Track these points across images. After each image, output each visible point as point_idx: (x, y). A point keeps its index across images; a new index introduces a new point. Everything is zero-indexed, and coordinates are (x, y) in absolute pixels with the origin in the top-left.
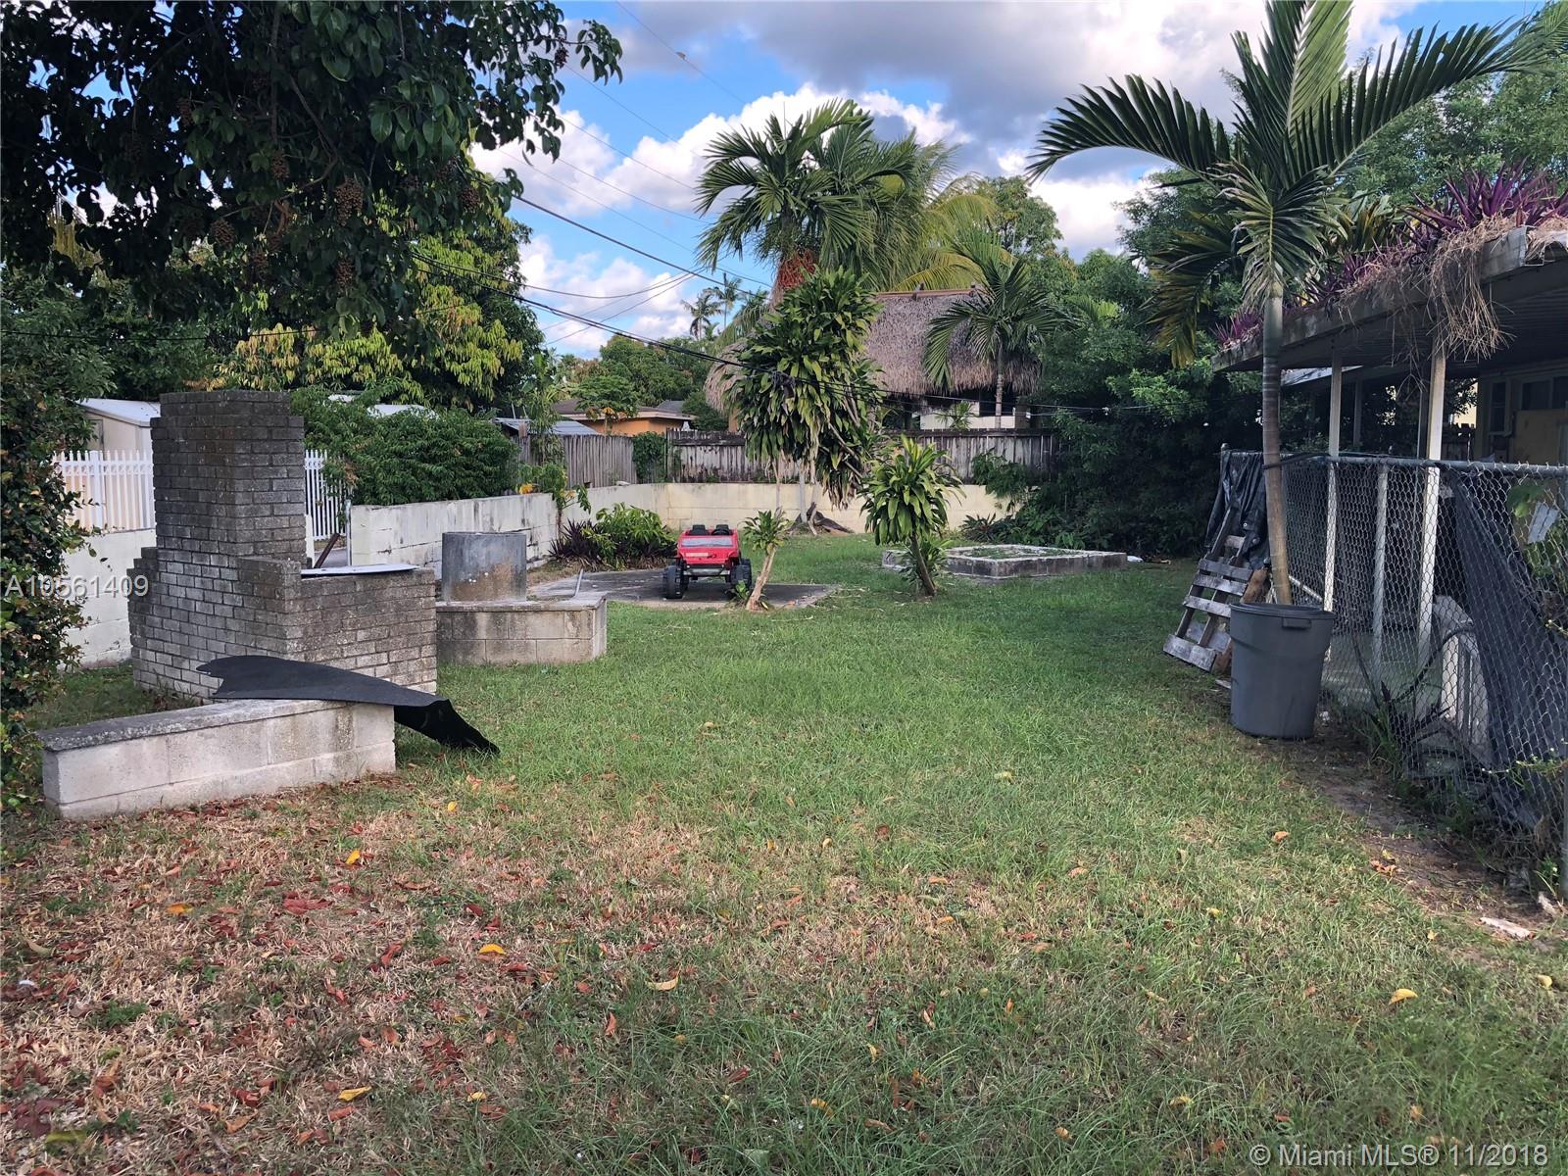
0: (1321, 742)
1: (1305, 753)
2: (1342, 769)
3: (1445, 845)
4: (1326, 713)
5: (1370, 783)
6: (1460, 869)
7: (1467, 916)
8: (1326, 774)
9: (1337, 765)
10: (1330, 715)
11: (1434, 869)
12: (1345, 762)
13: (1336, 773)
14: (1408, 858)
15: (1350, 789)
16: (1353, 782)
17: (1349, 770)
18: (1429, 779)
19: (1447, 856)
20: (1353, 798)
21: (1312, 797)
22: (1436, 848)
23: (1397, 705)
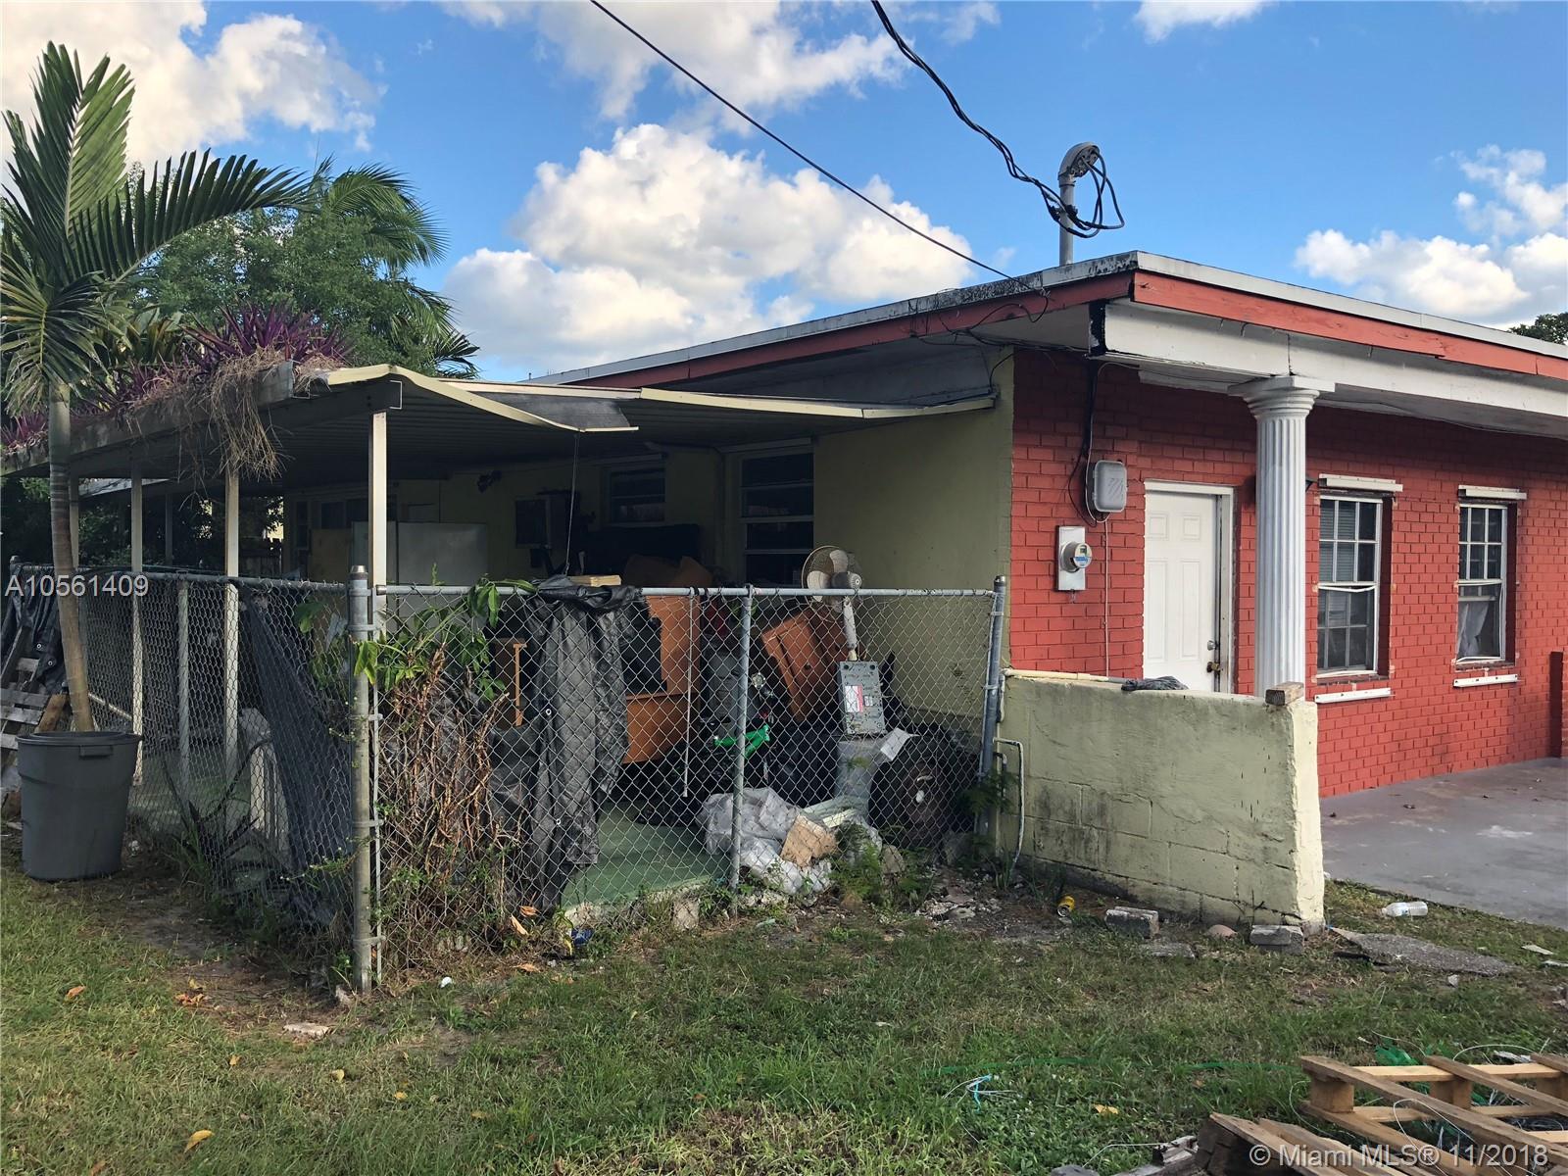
0: (129, 874)
1: (110, 891)
2: (152, 901)
3: (252, 959)
4: (135, 843)
5: (180, 910)
6: (266, 981)
7: (272, 1031)
8: (133, 910)
9: (145, 897)
10: (140, 844)
11: (240, 987)
12: (154, 892)
13: (145, 907)
14: (215, 983)
15: (157, 922)
16: (162, 912)
17: (159, 900)
18: (238, 894)
19: (254, 970)
20: (161, 930)
21: (116, 938)
22: (245, 964)
23: (206, 824)
